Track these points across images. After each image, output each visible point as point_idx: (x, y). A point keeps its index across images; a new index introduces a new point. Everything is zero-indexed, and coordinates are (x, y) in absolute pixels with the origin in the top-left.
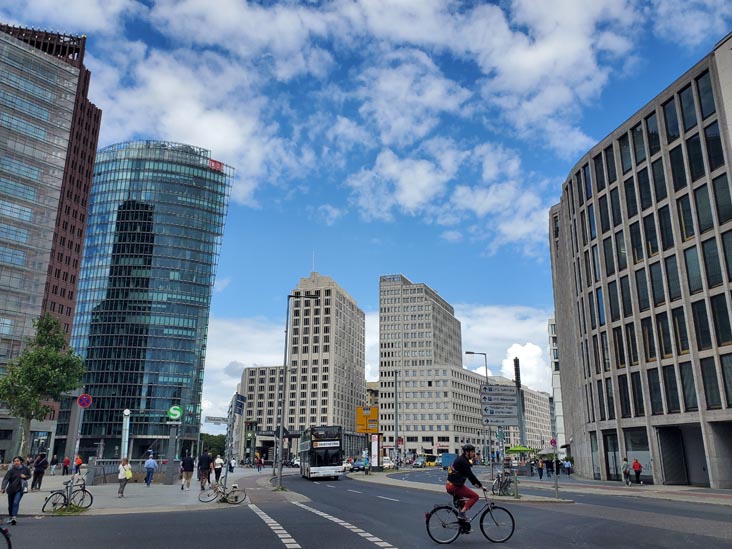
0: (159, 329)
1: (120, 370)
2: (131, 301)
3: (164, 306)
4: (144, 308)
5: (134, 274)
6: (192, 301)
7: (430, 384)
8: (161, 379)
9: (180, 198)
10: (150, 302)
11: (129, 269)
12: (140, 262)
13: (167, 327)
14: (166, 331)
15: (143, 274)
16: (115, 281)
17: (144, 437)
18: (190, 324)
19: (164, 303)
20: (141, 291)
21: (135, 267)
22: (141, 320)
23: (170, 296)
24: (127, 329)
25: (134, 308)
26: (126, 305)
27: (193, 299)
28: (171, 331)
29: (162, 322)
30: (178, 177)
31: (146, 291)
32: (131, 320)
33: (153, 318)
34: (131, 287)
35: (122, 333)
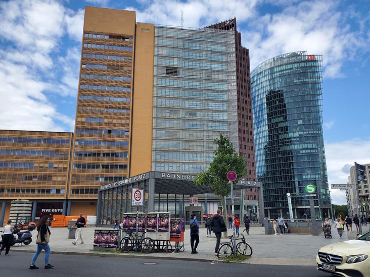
0: (298, 151)
1: (282, 175)
2: (280, 140)
3: (298, 139)
4: (288, 141)
5: (280, 125)
6: (312, 134)
8: (304, 177)
9: (295, 81)
10: (290, 138)
11: (277, 124)
12: (282, 119)
13: (301, 149)
14: (301, 152)
15: (284, 124)
16: (271, 131)
17: (301, 207)
18: (314, 146)
19: (298, 137)
20: (285, 133)
21: (279, 122)
22: (288, 148)
23: (300, 133)
24: (282, 153)
25: (283, 143)
26: (278, 141)
27: (312, 132)
28: (304, 151)
29: (299, 148)
30: (292, 71)
31: (287, 133)
32: (282, 149)
33: (293, 146)
34: (280, 132)
35: (280, 156)
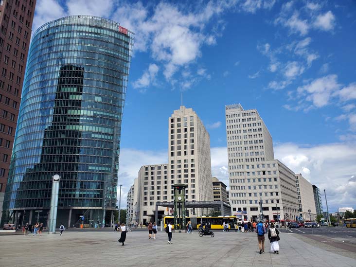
0: (89, 134)
1: (62, 162)
2: (69, 116)
3: (92, 119)
4: (76, 120)
5: (71, 97)
6: (110, 117)
7: (264, 173)
8: (90, 168)
9: (101, 50)
10: (79, 116)
11: (68, 94)
12: (75, 90)
13: (93, 133)
14: (93, 136)
15: (78, 97)
16: (58, 103)
17: (79, 208)
18: (110, 131)
19: (91, 117)
20: (76, 109)
21: (71, 93)
23: (95, 112)
24: (67, 134)
25: (71, 120)
26: (65, 118)
27: (111, 115)
28: (96, 136)
29: (90, 130)
30: (99, 36)
31: (80, 109)
32: (70, 128)
34: (69, 106)
35: (63, 137)
